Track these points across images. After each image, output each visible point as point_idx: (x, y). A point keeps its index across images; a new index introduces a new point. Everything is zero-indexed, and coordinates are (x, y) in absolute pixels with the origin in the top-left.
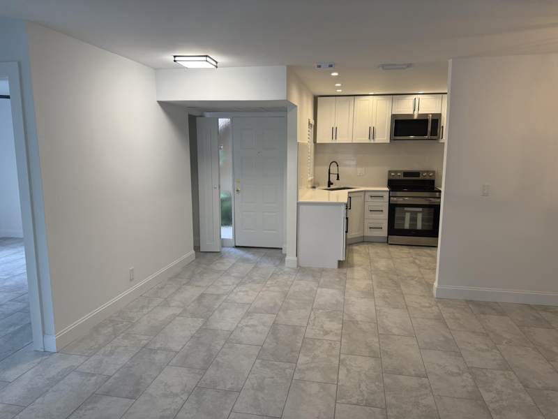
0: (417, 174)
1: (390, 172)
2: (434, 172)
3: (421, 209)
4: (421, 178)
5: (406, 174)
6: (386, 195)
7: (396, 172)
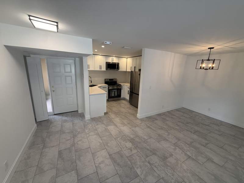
0: (112, 80)
1: (105, 79)
2: (116, 79)
3: (116, 90)
4: (114, 81)
5: (110, 80)
6: (107, 87)
7: (107, 79)
